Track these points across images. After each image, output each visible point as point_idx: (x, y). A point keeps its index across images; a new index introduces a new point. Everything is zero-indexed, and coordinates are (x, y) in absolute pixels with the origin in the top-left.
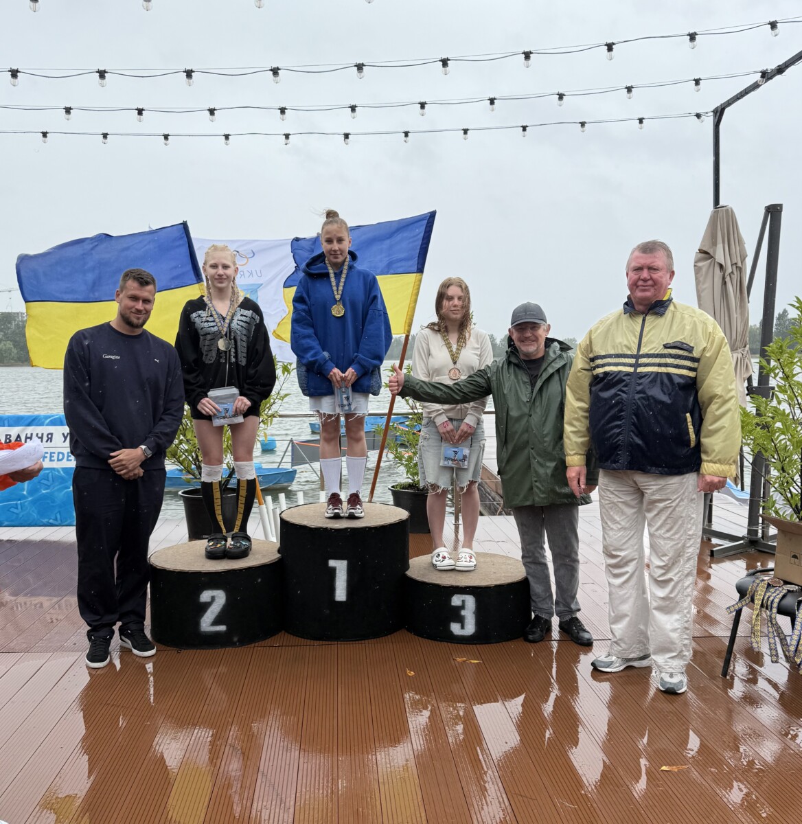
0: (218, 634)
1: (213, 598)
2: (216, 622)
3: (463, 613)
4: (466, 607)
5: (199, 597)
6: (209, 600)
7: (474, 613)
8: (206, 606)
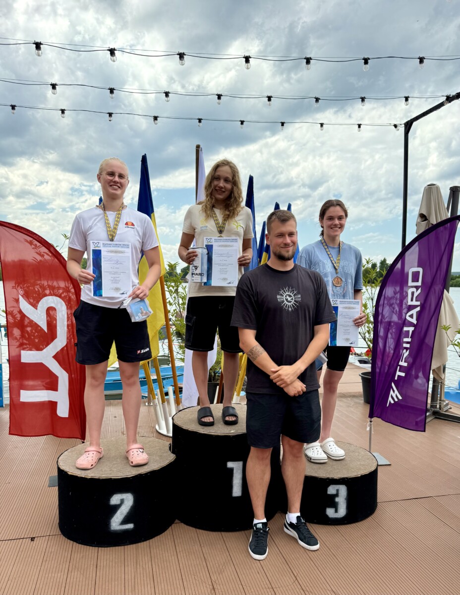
0: (126, 532)
1: (122, 501)
2: (125, 521)
3: (337, 499)
4: (339, 494)
5: (109, 500)
6: (118, 502)
7: (345, 499)
8: (116, 508)
